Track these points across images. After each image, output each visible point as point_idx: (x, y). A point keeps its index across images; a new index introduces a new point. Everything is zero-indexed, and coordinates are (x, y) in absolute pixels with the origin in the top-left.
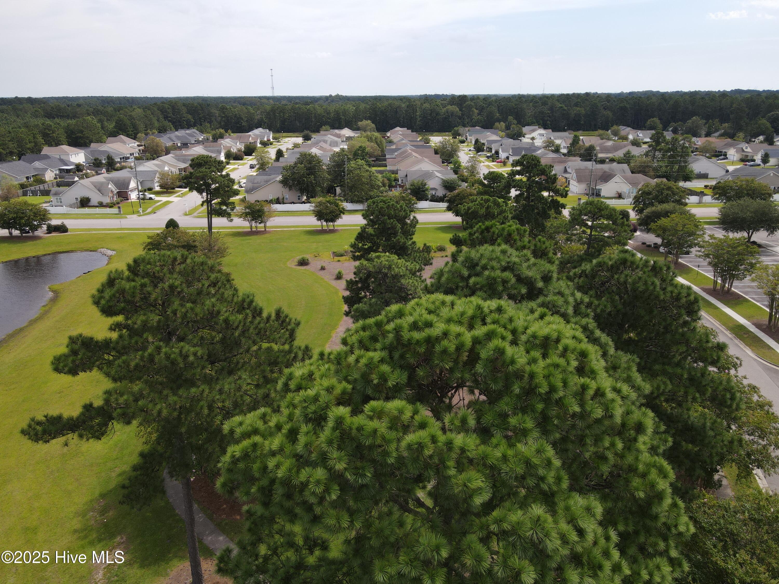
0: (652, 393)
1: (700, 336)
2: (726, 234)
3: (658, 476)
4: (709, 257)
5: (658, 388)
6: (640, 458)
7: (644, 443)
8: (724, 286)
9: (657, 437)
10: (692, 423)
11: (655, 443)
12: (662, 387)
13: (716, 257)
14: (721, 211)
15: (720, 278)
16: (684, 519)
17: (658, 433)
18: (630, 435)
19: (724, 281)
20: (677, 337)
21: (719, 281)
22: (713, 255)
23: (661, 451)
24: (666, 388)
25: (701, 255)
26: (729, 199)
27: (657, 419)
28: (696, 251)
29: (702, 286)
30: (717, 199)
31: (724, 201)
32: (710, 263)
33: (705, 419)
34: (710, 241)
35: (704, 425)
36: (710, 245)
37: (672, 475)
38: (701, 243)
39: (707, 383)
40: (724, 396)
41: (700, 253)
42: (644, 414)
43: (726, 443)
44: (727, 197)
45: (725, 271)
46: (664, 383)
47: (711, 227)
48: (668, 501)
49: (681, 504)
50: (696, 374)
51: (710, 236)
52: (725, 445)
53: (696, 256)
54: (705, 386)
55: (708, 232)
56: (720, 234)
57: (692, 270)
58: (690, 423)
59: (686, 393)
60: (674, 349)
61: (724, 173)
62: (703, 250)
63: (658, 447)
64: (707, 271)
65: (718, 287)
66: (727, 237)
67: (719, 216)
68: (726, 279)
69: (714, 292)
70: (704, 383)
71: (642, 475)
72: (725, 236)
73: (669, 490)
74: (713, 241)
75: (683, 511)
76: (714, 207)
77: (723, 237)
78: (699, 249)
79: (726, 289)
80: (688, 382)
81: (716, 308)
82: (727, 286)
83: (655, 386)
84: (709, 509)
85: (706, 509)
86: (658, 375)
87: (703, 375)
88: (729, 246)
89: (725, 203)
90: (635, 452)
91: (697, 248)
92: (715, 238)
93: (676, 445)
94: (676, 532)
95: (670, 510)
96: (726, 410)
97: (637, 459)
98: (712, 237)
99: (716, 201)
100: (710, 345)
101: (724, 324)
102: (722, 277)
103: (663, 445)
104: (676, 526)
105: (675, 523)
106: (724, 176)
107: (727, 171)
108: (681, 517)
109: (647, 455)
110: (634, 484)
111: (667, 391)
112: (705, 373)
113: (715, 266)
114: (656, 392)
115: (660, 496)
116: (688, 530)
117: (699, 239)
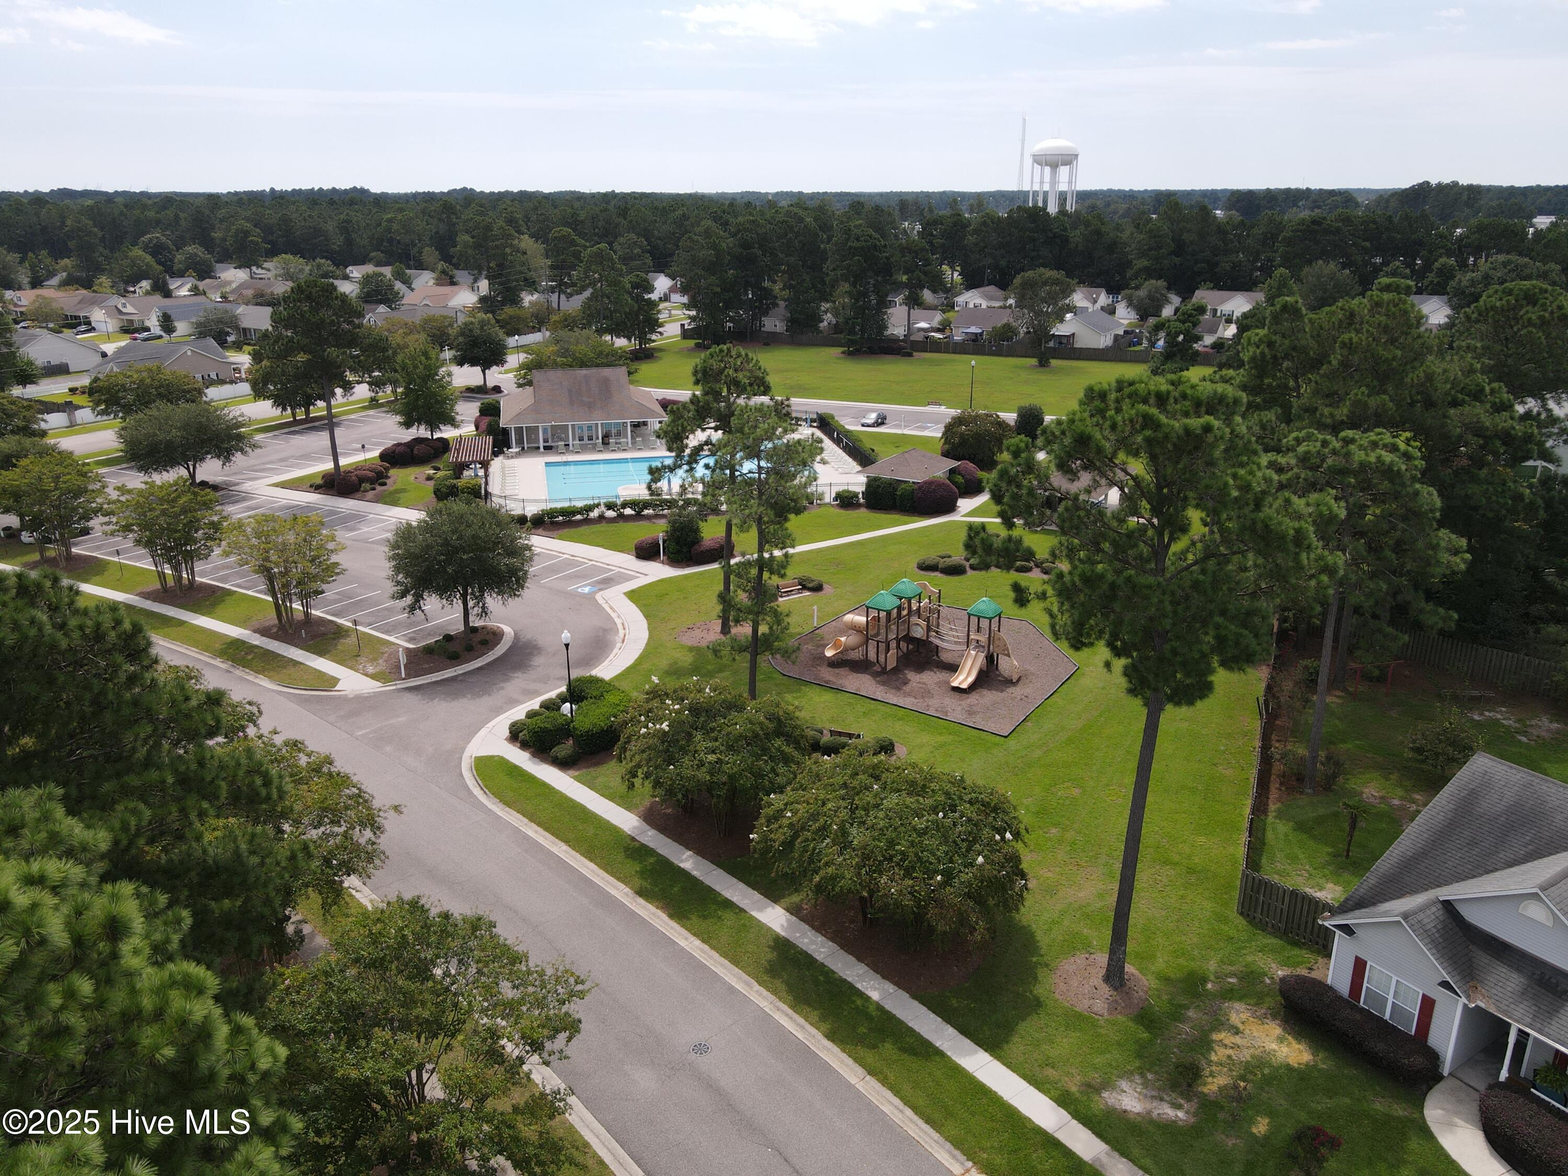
0: (116, 843)
1: (171, 693)
2: (146, 478)
3: (186, 998)
4: (131, 531)
5: (125, 827)
6: (138, 986)
7: (136, 952)
8: (181, 577)
9: (158, 922)
10: (214, 861)
11: (157, 936)
12: (133, 822)
13: (144, 527)
14: (121, 436)
15: (166, 566)
16: (263, 1042)
17: (156, 915)
18: (100, 954)
19: (176, 568)
20: (126, 711)
21: (168, 571)
22: (139, 525)
23: (175, 945)
24: (140, 820)
25: (115, 531)
26: (128, 410)
27: (145, 889)
28: (102, 524)
29: (139, 590)
30: (104, 412)
31: (121, 415)
32: (138, 542)
33: (235, 840)
34: (123, 499)
35: (237, 853)
36: (125, 505)
37: (211, 981)
38: (105, 506)
39: (214, 775)
40: (251, 785)
41: (111, 527)
42: (115, 897)
43: (283, 864)
44: (123, 407)
45: (171, 549)
46: (134, 812)
47: (113, 469)
48: (223, 1031)
49: (247, 1021)
50: (188, 768)
51: (117, 488)
52: (284, 868)
53: (105, 533)
54: (212, 782)
55: (113, 481)
56: (136, 480)
57: (108, 563)
58: (211, 862)
59: (183, 811)
60: (128, 738)
61: (98, 359)
62: (114, 520)
63: (167, 941)
64: (139, 558)
65: (171, 582)
66: (152, 485)
67: (122, 446)
68: (180, 564)
69: (165, 595)
70: (209, 779)
71: (155, 1016)
72: (146, 483)
73: (217, 1011)
74: (128, 497)
75: (255, 1031)
76: (105, 428)
77: (143, 486)
78: (106, 519)
79: (185, 582)
80: (179, 788)
81: (181, 623)
82: (185, 576)
83: (117, 825)
84: (298, 993)
85: (294, 997)
86: (114, 802)
87: (201, 763)
88: (161, 500)
89: (123, 418)
90: (124, 981)
91: (102, 519)
92: (129, 492)
93: (199, 917)
94: (257, 1078)
95: (232, 1045)
96: (264, 806)
97: (133, 992)
98: (122, 489)
99: (105, 418)
100: (194, 703)
101: (206, 649)
102: (169, 561)
103: (175, 932)
104: (253, 1067)
105: (249, 1064)
106: (101, 365)
107: (104, 355)
108: (256, 1045)
109: (150, 970)
110: (146, 1042)
111: (144, 823)
112: (204, 758)
113: (149, 544)
114: (124, 836)
115: (204, 1033)
116: (275, 1057)
117: (99, 500)
